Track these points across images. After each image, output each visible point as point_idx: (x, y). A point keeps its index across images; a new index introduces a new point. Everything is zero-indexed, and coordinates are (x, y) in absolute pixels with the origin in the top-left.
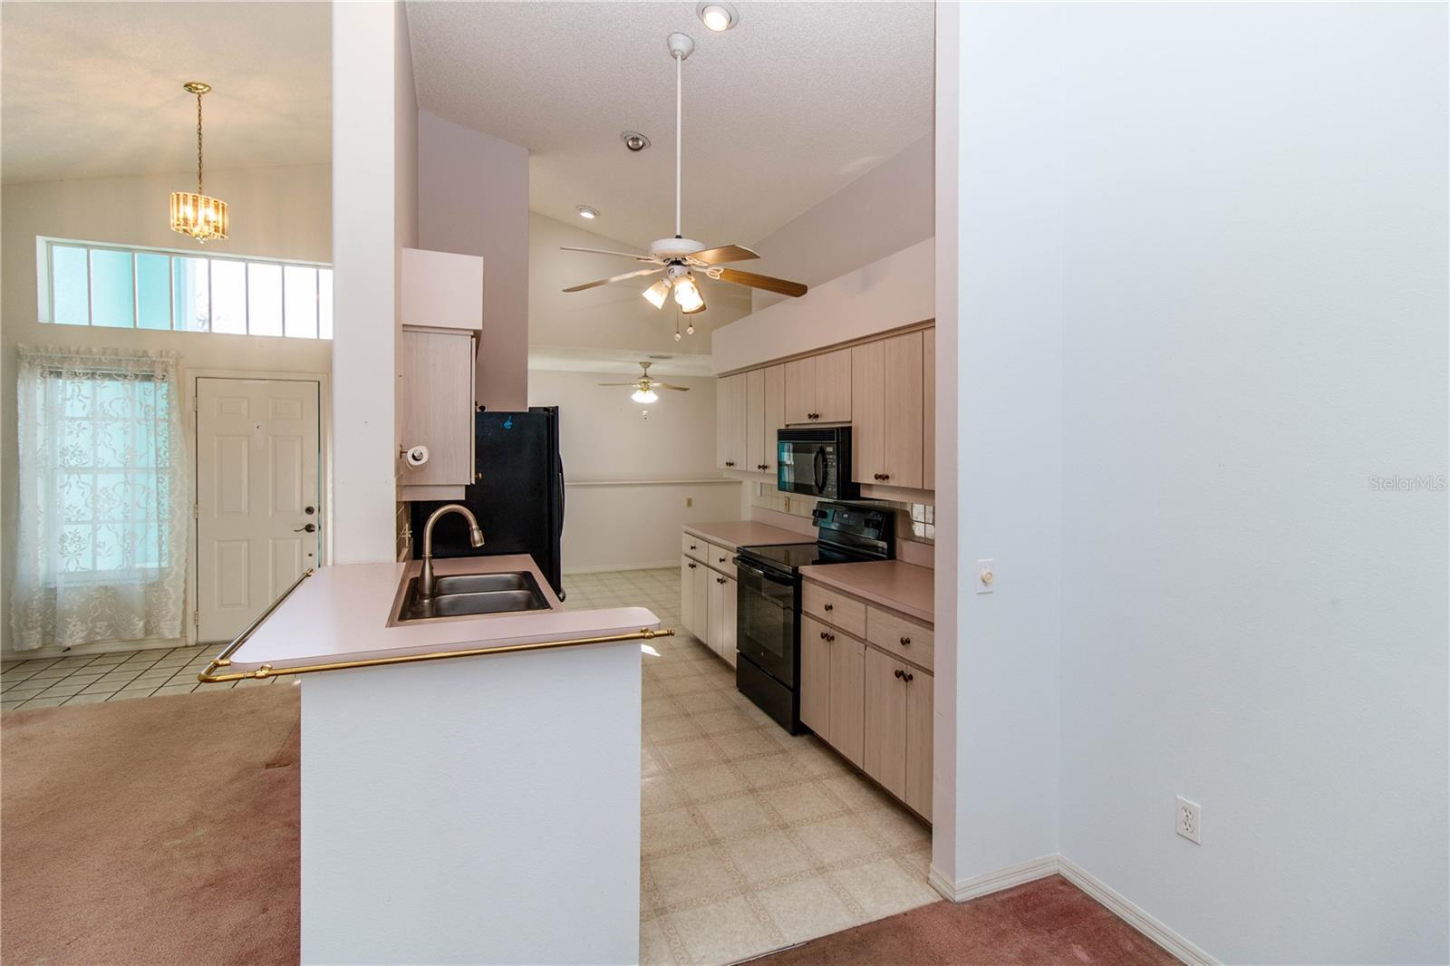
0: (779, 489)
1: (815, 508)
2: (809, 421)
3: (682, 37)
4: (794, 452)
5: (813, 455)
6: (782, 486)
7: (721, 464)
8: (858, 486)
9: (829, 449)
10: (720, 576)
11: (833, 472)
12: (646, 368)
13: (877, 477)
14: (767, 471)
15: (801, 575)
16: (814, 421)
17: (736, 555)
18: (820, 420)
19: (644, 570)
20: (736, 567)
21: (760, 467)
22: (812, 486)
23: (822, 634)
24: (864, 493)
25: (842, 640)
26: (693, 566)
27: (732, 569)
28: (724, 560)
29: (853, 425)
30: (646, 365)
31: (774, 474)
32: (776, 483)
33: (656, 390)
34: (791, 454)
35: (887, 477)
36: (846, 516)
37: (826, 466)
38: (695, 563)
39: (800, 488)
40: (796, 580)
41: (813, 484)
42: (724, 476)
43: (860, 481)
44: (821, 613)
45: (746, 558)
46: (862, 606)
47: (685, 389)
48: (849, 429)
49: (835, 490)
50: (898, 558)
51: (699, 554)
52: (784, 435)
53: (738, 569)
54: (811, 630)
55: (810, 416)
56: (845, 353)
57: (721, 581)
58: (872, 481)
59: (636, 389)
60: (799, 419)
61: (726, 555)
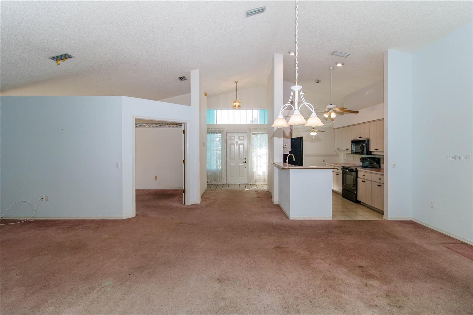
0: (352, 154)
1: (361, 158)
2: (359, 138)
3: (331, 67)
4: (355, 145)
5: (360, 146)
7: (336, 149)
9: (364, 144)
10: (338, 173)
11: (365, 149)
13: (375, 150)
14: (348, 150)
15: (358, 170)
16: (361, 138)
17: (341, 168)
20: (341, 170)
21: (347, 149)
22: (360, 153)
23: (362, 181)
24: (372, 153)
25: (367, 182)
27: (340, 171)
28: (338, 170)
29: (370, 139)
32: (351, 152)
33: (316, 132)
34: (354, 146)
35: (377, 150)
36: (368, 159)
37: (363, 148)
39: (356, 153)
40: (356, 171)
41: (360, 152)
43: (371, 151)
44: (362, 177)
45: (344, 168)
46: (371, 174)
49: (365, 153)
50: (381, 168)
52: (353, 142)
54: (360, 181)
55: (359, 137)
56: (368, 124)
58: (374, 151)
59: (311, 132)
60: (357, 138)
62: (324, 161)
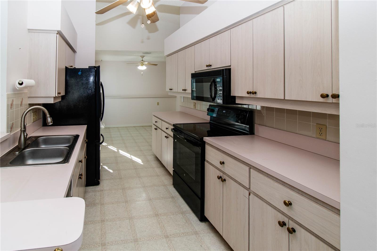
0: (192, 99)
1: (208, 108)
2: (207, 68)
4: (198, 82)
5: (209, 83)
6: (193, 98)
7: (168, 90)
8: (234, 97)
9: (218, 80)
10: (166, 135)
11: (220, 91)
12: (142, 58)
13: (249, 93)
14: (186, 92)
15: (205, 142)
16: (209, 68)
17: (173, 127)
18: (212, 67)
19: (143, 126)
20: (172, 132)
21: (183, 90)
22: (208, 98)
23: (218, 177)
24: (237, 101)
25: (229, 181)
26: (156, 129)
27: (172, 134)
28: (168, 128)
29: (232, 67)
30: (143, 57)
31: (190, 93)
32: (191, 97)
33: (146, 65)
34: (197, 84)
35: (255, 93)
36: (224, 111)
37: (216, 88)
38: (157, 128)
39: (200, 98)
40: (202, 145)
41: (210, 97)
42: (169, 94)
43: (236, 95)
44: (217, 164)
45: (177, 129)
46: (246, 168)
47: (156, 65)
48: (230, 70)
50: (255, 134)
51: (159, 124)
52: (194, 76)
53: (173, 134)
55: (207, 66)
57: (166, 137)
59: (139, 65)
60: (203, 68)
61: (169, 127)
62: (158, 104)
